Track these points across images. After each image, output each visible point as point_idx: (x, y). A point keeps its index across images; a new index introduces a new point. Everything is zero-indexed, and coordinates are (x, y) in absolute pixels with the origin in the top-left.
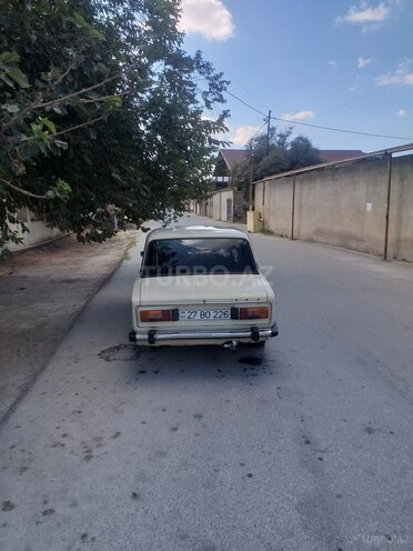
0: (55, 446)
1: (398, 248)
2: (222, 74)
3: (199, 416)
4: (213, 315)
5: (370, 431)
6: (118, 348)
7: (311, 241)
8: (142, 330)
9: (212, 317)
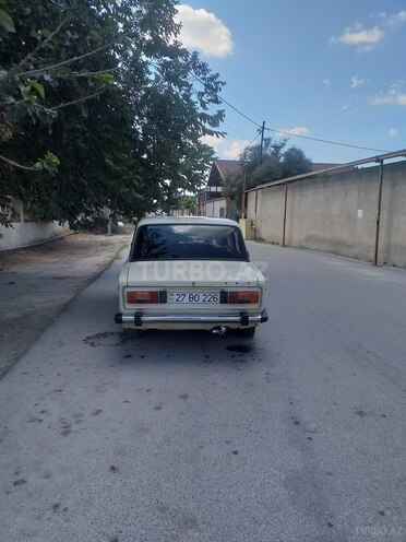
0: (32, 421)
1: (389, 253)
2: (218, 75)
3: (184, 397)
4: (202, 298)
5: (361, 414)
6: (104, 335)
7: (302, 248)
8: (128, 312)
9: (201, 301)
